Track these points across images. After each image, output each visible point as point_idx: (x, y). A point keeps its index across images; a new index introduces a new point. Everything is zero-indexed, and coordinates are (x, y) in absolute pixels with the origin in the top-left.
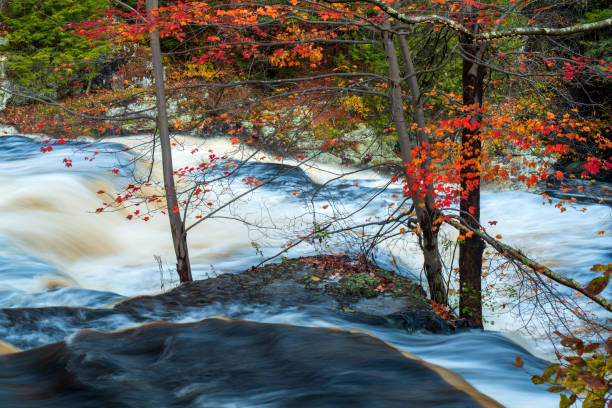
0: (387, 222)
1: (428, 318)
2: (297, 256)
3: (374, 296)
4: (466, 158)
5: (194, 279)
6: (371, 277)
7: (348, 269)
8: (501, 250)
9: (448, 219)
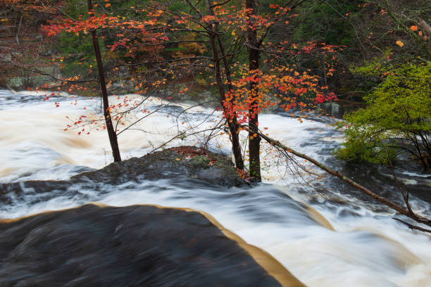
0: (215, 129)
1: (236, 180)
2: (170, 147)
3: (208, 167)
4: (253, 97)
5: (122, 160)
6: (206, 157)
7: (195, 153)
8: (269, 140)
9: (243, 127)
